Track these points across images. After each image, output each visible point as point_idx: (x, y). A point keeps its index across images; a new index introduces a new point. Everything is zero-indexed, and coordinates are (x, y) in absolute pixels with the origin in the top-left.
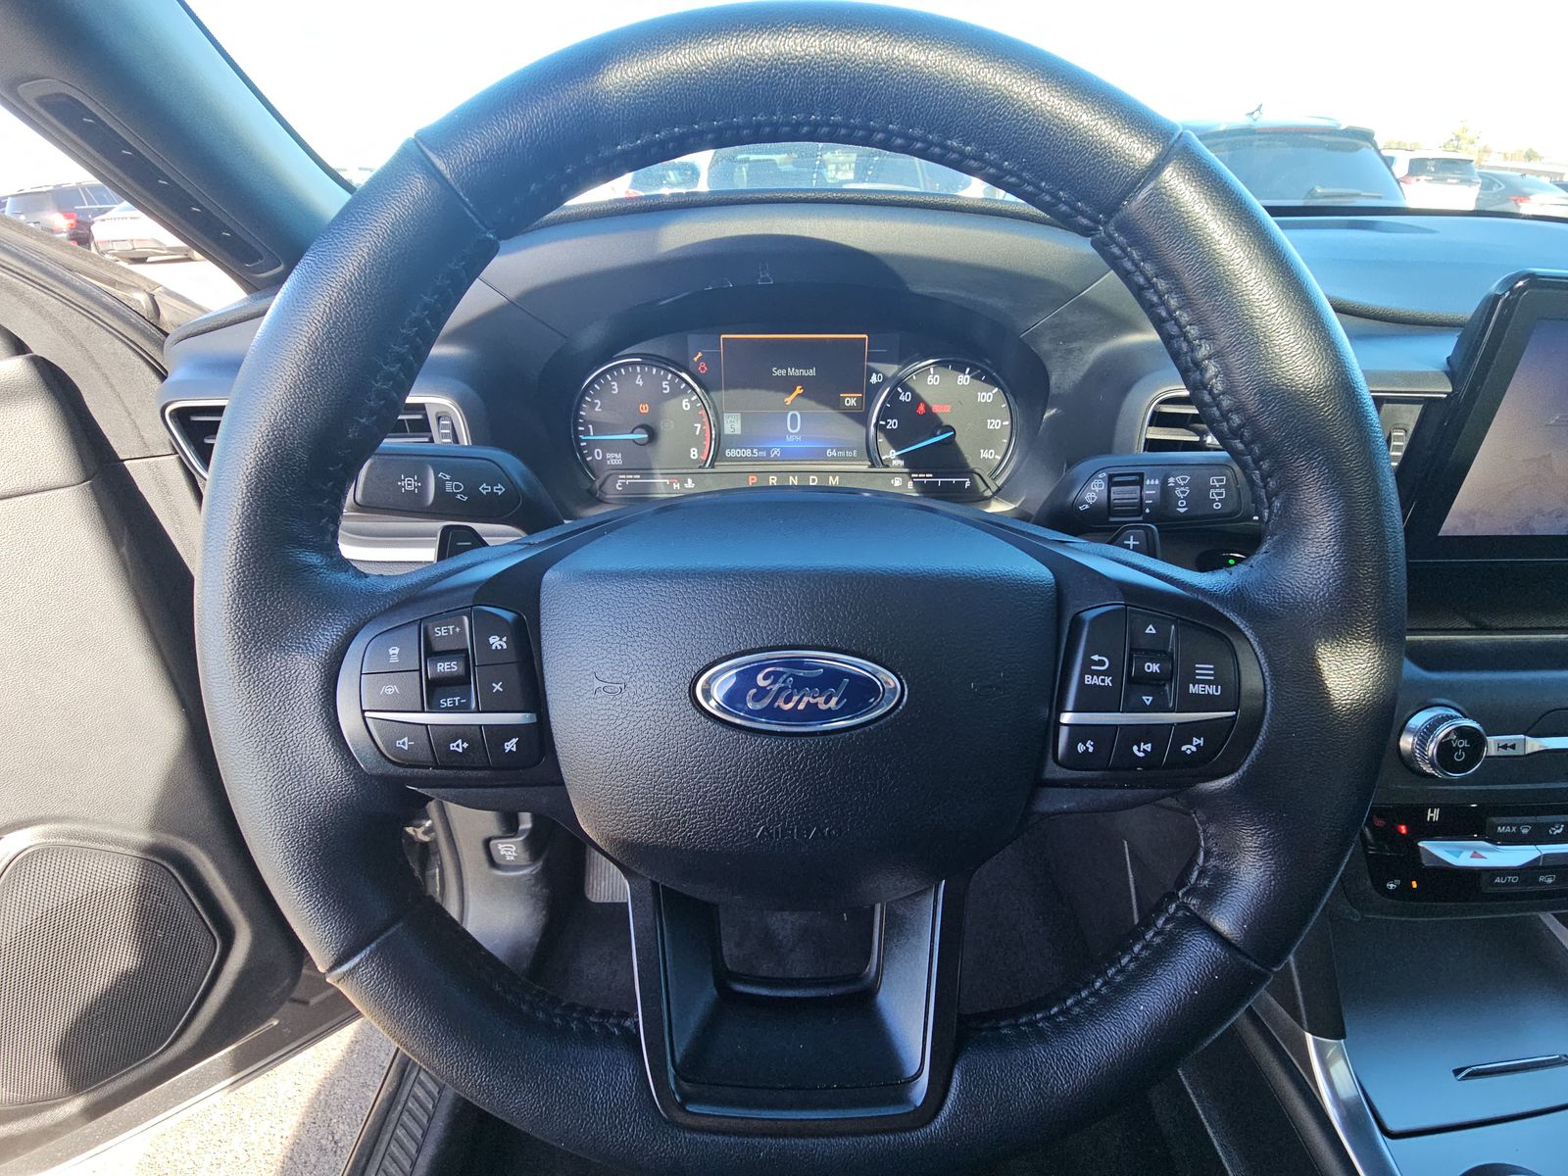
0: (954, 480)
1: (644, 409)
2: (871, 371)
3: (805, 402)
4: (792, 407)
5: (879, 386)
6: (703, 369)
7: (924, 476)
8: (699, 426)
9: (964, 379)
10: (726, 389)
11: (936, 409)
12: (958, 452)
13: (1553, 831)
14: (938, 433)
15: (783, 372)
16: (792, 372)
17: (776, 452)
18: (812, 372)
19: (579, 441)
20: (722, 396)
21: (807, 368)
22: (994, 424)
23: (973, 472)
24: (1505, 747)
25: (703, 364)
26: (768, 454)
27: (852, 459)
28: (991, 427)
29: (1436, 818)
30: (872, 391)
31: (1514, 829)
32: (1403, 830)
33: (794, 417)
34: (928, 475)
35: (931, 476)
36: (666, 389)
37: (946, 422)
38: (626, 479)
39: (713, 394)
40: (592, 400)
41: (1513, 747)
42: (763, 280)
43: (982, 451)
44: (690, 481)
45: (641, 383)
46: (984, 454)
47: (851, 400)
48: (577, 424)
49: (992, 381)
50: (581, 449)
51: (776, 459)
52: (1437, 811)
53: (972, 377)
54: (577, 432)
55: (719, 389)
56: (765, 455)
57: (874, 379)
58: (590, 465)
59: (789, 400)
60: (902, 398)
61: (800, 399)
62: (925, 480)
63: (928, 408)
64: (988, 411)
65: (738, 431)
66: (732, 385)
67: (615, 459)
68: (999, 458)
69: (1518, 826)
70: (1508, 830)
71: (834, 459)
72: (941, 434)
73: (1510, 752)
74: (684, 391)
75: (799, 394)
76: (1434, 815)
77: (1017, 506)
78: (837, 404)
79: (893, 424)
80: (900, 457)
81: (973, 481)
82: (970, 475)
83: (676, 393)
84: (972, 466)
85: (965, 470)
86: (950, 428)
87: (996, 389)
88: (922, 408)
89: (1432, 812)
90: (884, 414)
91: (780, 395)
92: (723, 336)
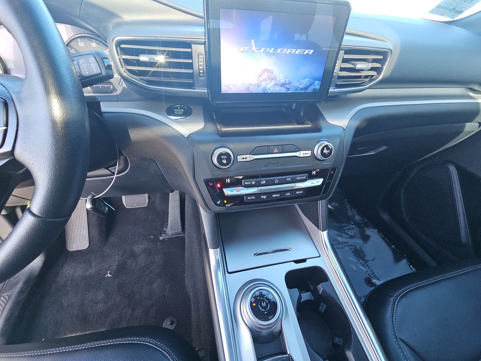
13: (262, 183)
24: (244, 158)
29: (229, 182)
31: (250, 183)
32: (219, 186)
41: (246, 158)
52: (229, 179)
69: (251, 182)
70: (248, 183)
73: (245, 160)
76: (228, 181)
89: (228, 180)
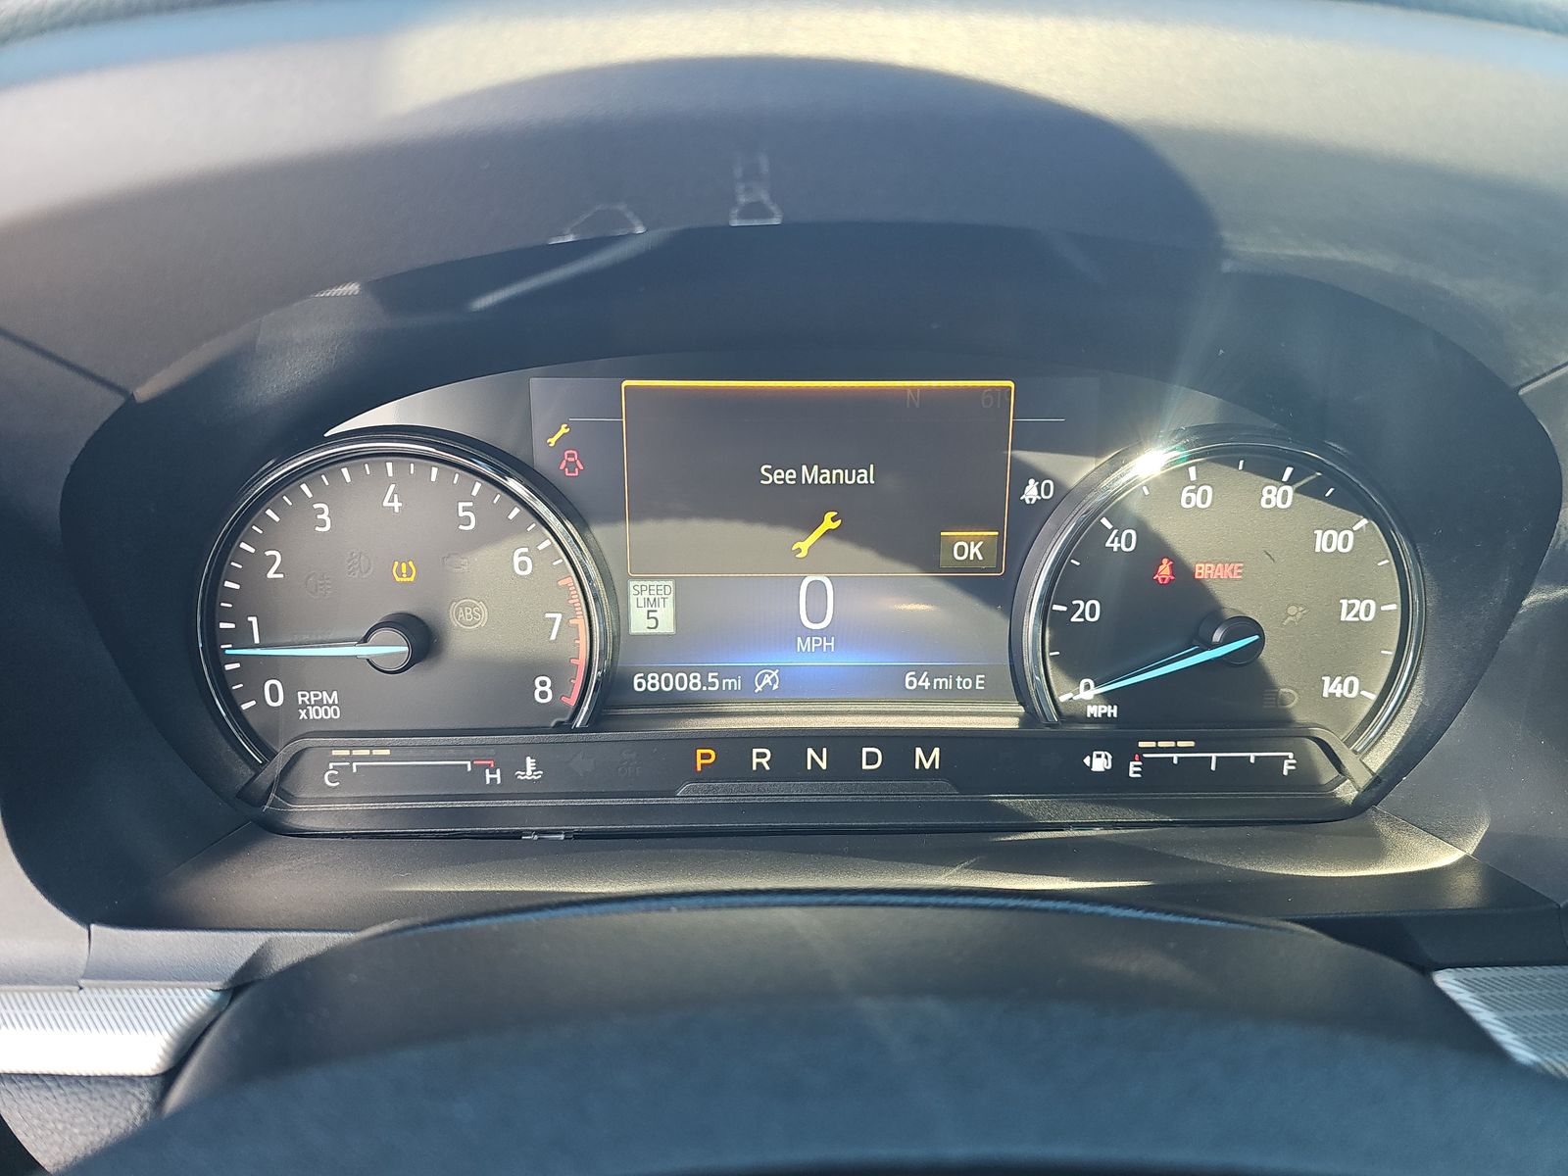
0: (1252, 756)
1: (405, 574)
2: (1024, 474)
3: (847, 551)
4: (812, 564)
5: (1042, 511)
6: (571, 466)
7: (1172, 744)
8: (559, 616)
9: (1277, 496)
10: (636, 517)
11: (1202, 571)
12: (1263, 683)
14: (1217, 636)
15: (789, 476)
16: (811, 475)
17: (767, 680)
18: (865, 476)
19: (217, 660)
20: (621, 537)
21: (851, 466)
22: (1358, 610)
23: (1304, 733)
25: (571, 455)
26: (748, 684)
27: (972, 696)
28: (1350, 618)
30: (1025, 524)
33: (817, 589)
34: (1181, 744)
35: (1192, 744)
36: (467, 521)
37: (1233, 604)
38: (352, 759)
39: (599, 532)
40: (260, 551)
42: (746, 213)
43: (1327, 680)
44: (530, 762)
45: (396, 505)
46: (1332, 687)
47: (969, 546)
48: (212, 617)
49: (1351, 500)
50: (222, 680)
51: (768, 696)
53: (1297, 491)
54: (213, 637)
55: (614, 516)
56: (738, 686)
57: (1031, 493)
58: (253, 721)
59: (804, 546)
60: (1114, 544)
61: (831, 543)
62: (1175, 756)
63: (1181, 569)
64: (1343, 575)
65: (667, 626)
66: (649, 508)
67: (322, 707)
68: (1373, 697)
71: (920, 697)
72: (1225, 641)
74: (515, 529)
75: (828, 532)
77: (1470, 850)
78: (926, 556)
79: (1088, 610)
80: (1109, 698)
81: (1302, 758)
82: (1291, 742)
83: (492, 533)
84: (1301, 716)
85: (1278, 726)
86: (1244, 626)
87: (1364, 522)
88: (1165, 570)
90: (1062, 585)
91: (781, 534)
92: (626, 383)
